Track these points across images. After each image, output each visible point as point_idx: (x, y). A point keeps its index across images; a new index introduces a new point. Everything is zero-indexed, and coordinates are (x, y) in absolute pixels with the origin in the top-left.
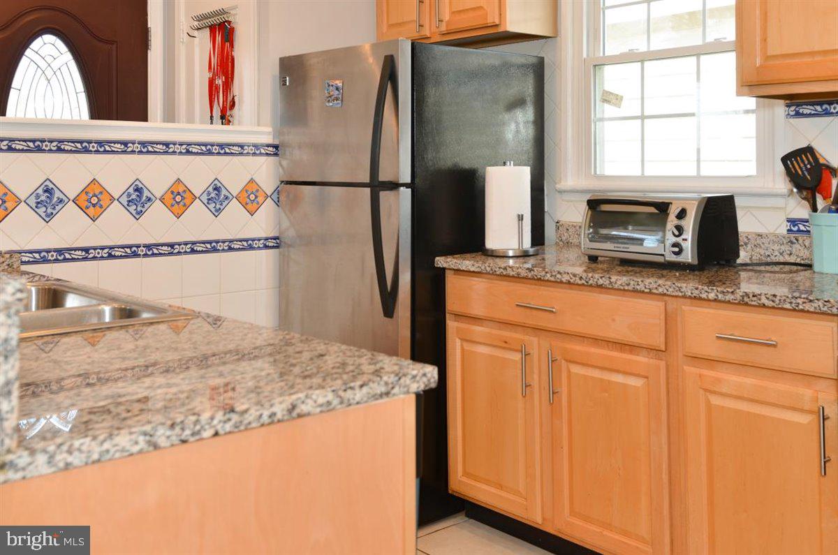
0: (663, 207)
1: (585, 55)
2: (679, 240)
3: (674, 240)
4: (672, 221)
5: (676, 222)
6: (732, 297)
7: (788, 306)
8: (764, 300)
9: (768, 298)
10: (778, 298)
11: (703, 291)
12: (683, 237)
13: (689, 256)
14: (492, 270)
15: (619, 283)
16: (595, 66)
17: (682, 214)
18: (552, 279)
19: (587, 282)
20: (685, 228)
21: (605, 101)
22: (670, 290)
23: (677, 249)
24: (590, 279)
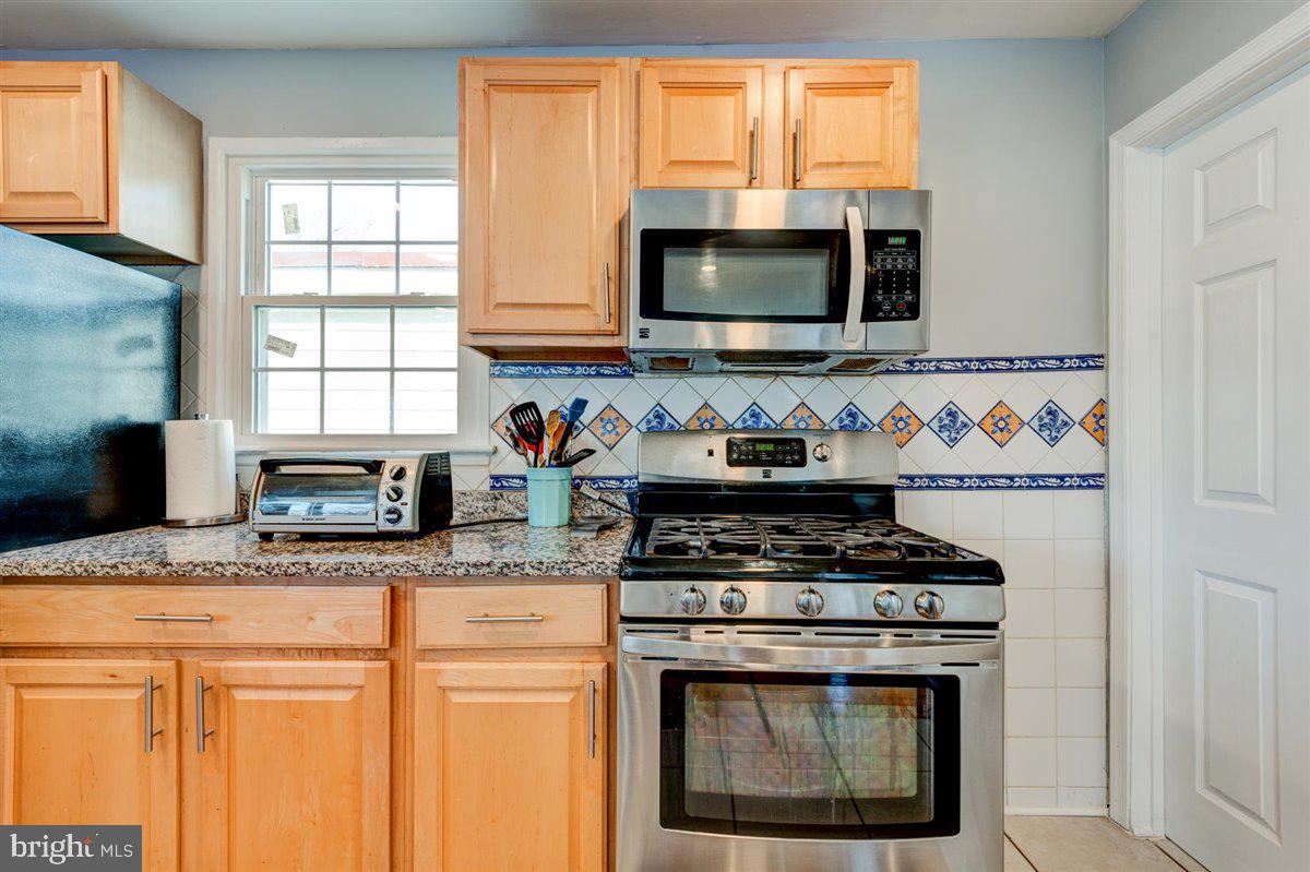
0: (374, 467)
1: (243, 293)
2: (397, 504)
3: (390, 504)
4: (386, 482)
5: (393, 483)
6: (488, 570)
7: (557, 573)
8: (528, 570)
9: (533, 567)
10: (545, 565)
11: (449, 567)
12: (403, 500)
13: (408, 523)
14: (86, 570)
15: (322, 569)
16: (257, 307)
17: (400, 474)
18: (207, 574)
19: (269, 573)
20: (405, 490)
21: (270, 348)
22: (402, 570)
23: (395, 516)
24: (274, 568)
